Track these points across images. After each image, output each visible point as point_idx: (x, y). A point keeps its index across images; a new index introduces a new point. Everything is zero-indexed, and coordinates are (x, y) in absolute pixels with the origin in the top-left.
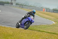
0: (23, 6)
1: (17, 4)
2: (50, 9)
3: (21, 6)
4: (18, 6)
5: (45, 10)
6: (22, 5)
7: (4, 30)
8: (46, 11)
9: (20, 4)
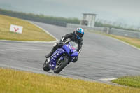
0: (113, 29)
1: (97, 25)
3: (108, 29)
4: (100, 28)
6: (111, 27)
7: (65, 87)
9: (106, 23)
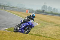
0: (6, 7)
2: (33, 10)
5: (28, 11)
8: (30, 12)
